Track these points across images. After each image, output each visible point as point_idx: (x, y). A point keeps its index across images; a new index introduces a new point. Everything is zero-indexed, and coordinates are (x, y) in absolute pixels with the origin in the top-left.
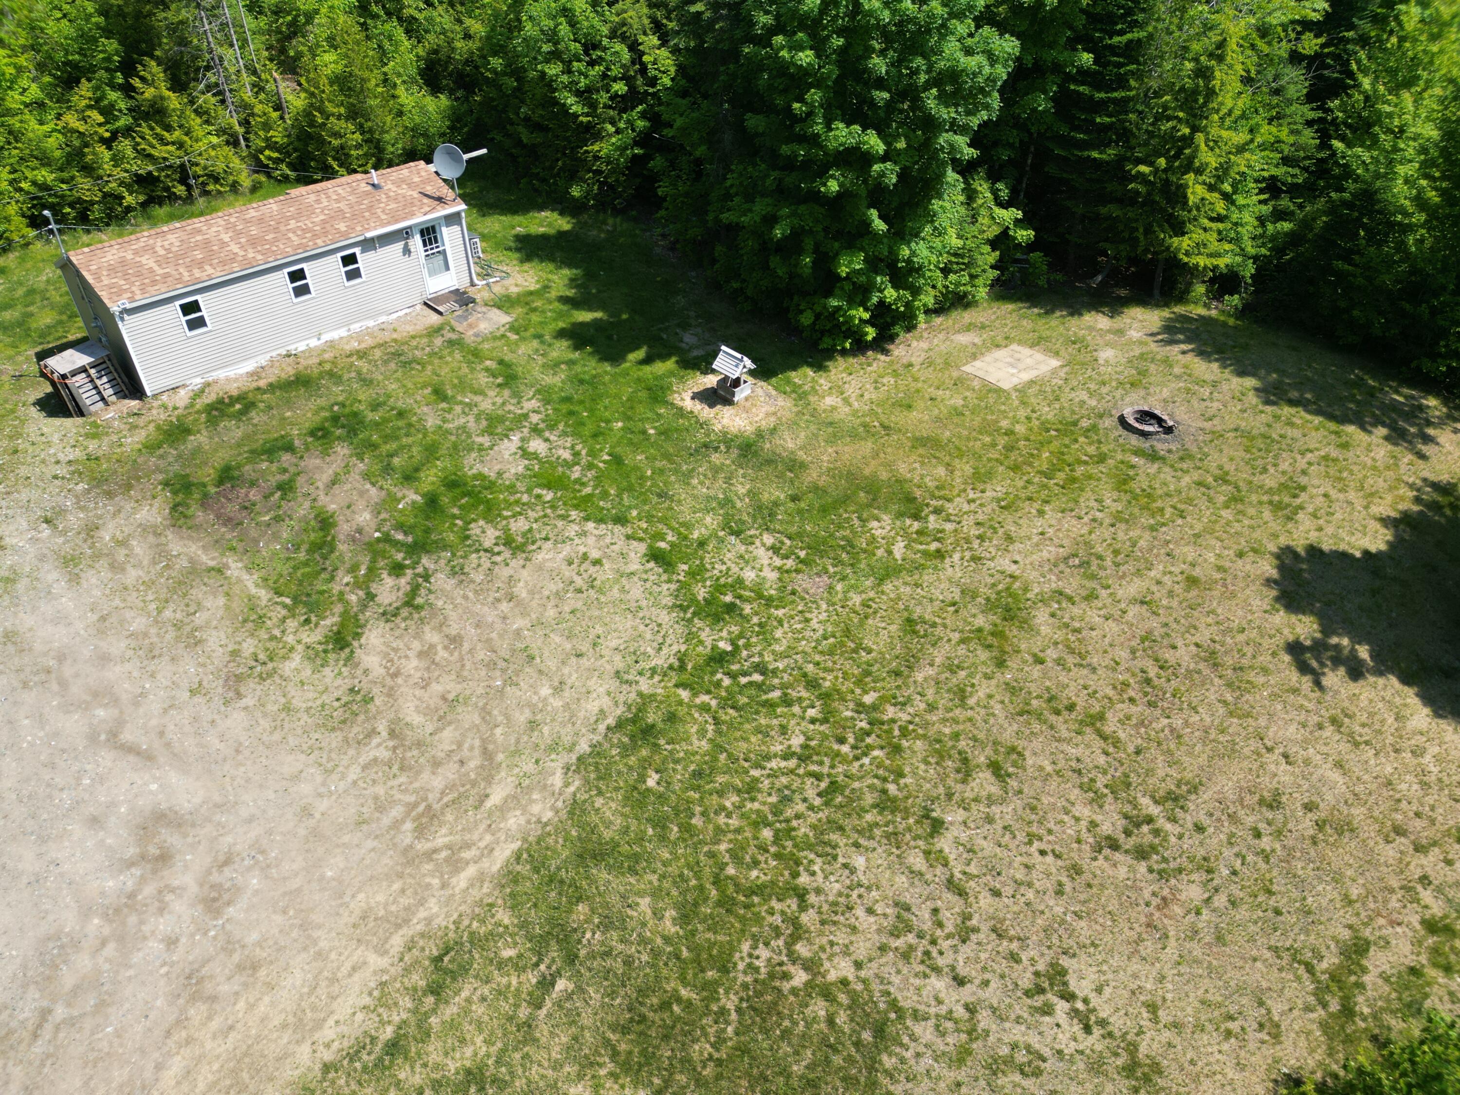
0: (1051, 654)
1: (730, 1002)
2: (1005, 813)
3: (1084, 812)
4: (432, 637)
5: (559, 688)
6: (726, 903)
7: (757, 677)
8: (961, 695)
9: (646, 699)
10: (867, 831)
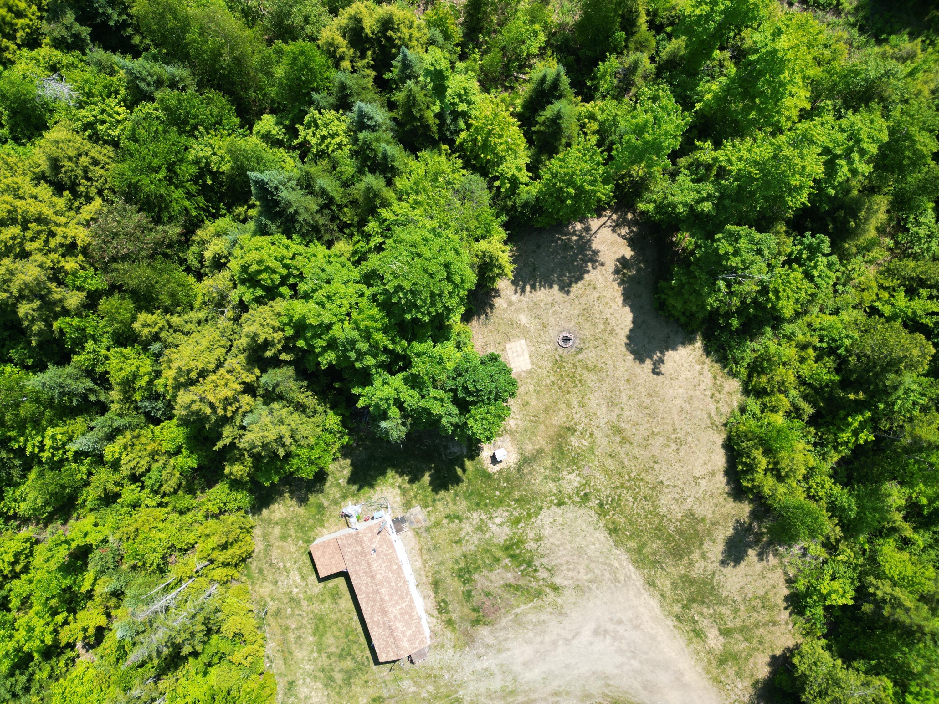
0: (634, 430)
1: (677, 537)
2: (664, 467)
3: (670, 451)
4: (564, 568)
5: (593, 543)
6: (660, 530)
7: (610, 499)
8: (635, 457)
9: (605, 525)
10: (657, 497)
